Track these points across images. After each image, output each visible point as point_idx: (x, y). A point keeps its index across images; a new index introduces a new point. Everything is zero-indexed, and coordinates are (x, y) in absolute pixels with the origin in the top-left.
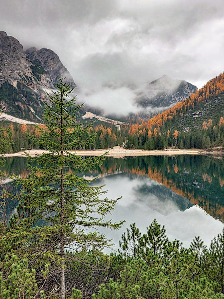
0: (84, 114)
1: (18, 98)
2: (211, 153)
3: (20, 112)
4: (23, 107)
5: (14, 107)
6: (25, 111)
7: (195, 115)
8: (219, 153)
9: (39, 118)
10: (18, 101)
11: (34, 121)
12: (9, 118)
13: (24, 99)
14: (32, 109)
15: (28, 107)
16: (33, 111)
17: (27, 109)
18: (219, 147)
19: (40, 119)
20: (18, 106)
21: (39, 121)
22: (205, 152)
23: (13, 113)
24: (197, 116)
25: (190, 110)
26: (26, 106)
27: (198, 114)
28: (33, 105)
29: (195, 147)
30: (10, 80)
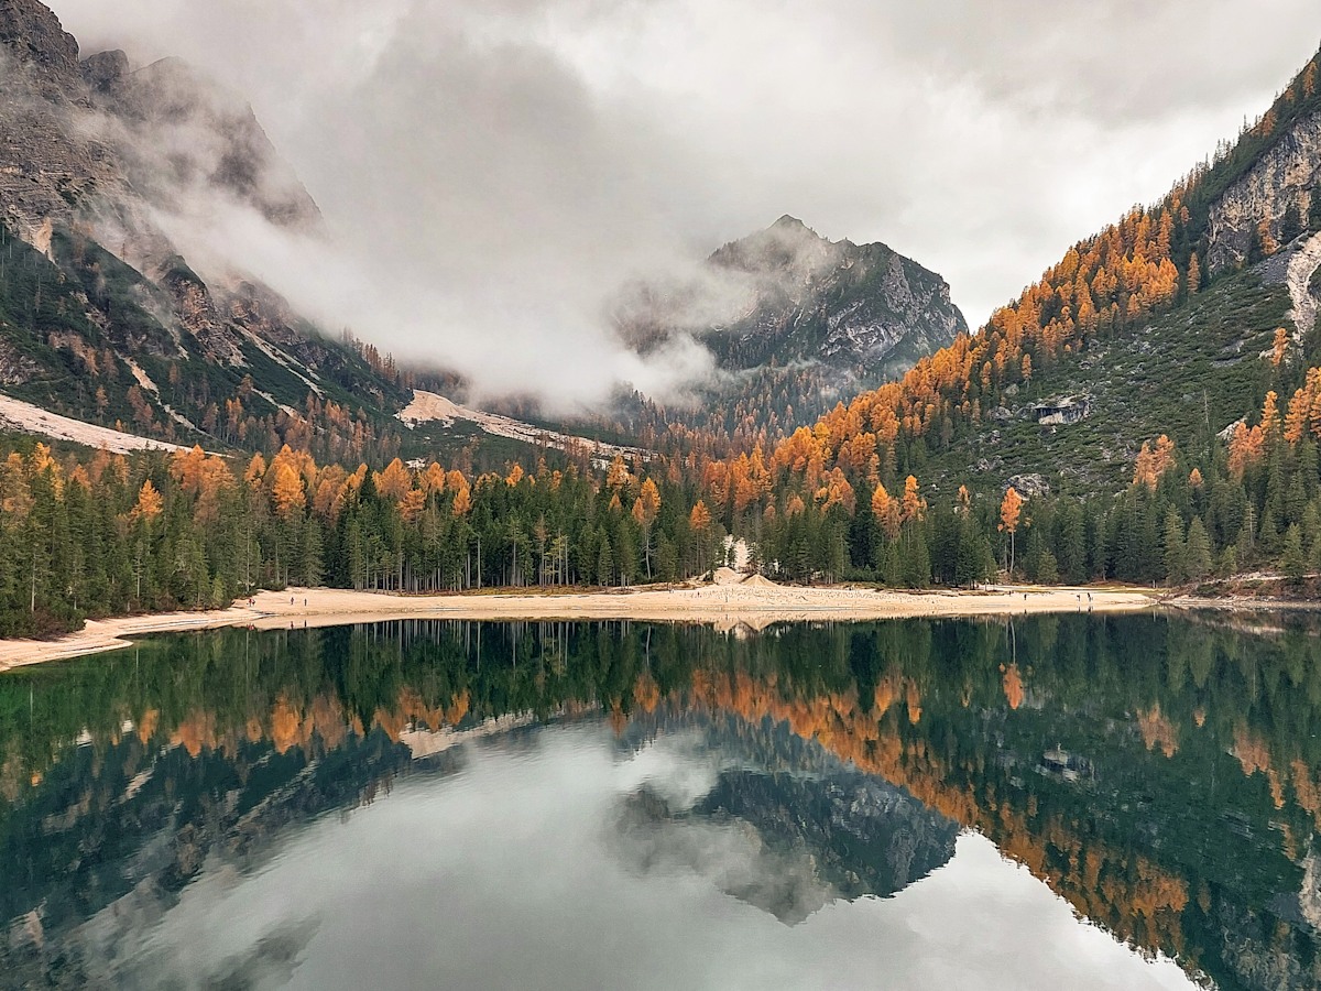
0: (407, 399)
1: (62, 311)
2: (1220, 603)
3: (80, 385)
4: (91, 360)
5: (45, 358)
6: (103, 379)
7: (1049, 411)
8: (1264, 605)
9: (180, 419)
10: (64, 327)
11: (161, 437)
12: (25, 415)
13: (95, 317)
14: (138, 373)
15: (119, 363)
16: (146, 383)
17: (112, 370)
18: (1256, 576)
19: (187, 423)
20: (66, 355)
21: (182, 436)
22: (1184, 602)
23: (41, 389)
24: (1059, 418)
25: (1012, 390)
26: (108, 353)
27: (1066, 411)
28: (143, 349)
29: (1113, 572)
30: (14, 218)
